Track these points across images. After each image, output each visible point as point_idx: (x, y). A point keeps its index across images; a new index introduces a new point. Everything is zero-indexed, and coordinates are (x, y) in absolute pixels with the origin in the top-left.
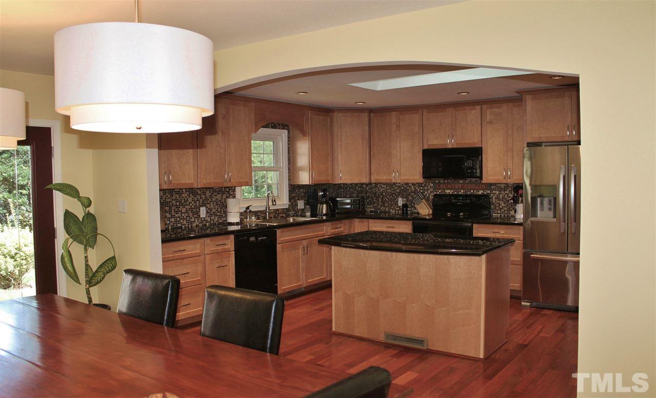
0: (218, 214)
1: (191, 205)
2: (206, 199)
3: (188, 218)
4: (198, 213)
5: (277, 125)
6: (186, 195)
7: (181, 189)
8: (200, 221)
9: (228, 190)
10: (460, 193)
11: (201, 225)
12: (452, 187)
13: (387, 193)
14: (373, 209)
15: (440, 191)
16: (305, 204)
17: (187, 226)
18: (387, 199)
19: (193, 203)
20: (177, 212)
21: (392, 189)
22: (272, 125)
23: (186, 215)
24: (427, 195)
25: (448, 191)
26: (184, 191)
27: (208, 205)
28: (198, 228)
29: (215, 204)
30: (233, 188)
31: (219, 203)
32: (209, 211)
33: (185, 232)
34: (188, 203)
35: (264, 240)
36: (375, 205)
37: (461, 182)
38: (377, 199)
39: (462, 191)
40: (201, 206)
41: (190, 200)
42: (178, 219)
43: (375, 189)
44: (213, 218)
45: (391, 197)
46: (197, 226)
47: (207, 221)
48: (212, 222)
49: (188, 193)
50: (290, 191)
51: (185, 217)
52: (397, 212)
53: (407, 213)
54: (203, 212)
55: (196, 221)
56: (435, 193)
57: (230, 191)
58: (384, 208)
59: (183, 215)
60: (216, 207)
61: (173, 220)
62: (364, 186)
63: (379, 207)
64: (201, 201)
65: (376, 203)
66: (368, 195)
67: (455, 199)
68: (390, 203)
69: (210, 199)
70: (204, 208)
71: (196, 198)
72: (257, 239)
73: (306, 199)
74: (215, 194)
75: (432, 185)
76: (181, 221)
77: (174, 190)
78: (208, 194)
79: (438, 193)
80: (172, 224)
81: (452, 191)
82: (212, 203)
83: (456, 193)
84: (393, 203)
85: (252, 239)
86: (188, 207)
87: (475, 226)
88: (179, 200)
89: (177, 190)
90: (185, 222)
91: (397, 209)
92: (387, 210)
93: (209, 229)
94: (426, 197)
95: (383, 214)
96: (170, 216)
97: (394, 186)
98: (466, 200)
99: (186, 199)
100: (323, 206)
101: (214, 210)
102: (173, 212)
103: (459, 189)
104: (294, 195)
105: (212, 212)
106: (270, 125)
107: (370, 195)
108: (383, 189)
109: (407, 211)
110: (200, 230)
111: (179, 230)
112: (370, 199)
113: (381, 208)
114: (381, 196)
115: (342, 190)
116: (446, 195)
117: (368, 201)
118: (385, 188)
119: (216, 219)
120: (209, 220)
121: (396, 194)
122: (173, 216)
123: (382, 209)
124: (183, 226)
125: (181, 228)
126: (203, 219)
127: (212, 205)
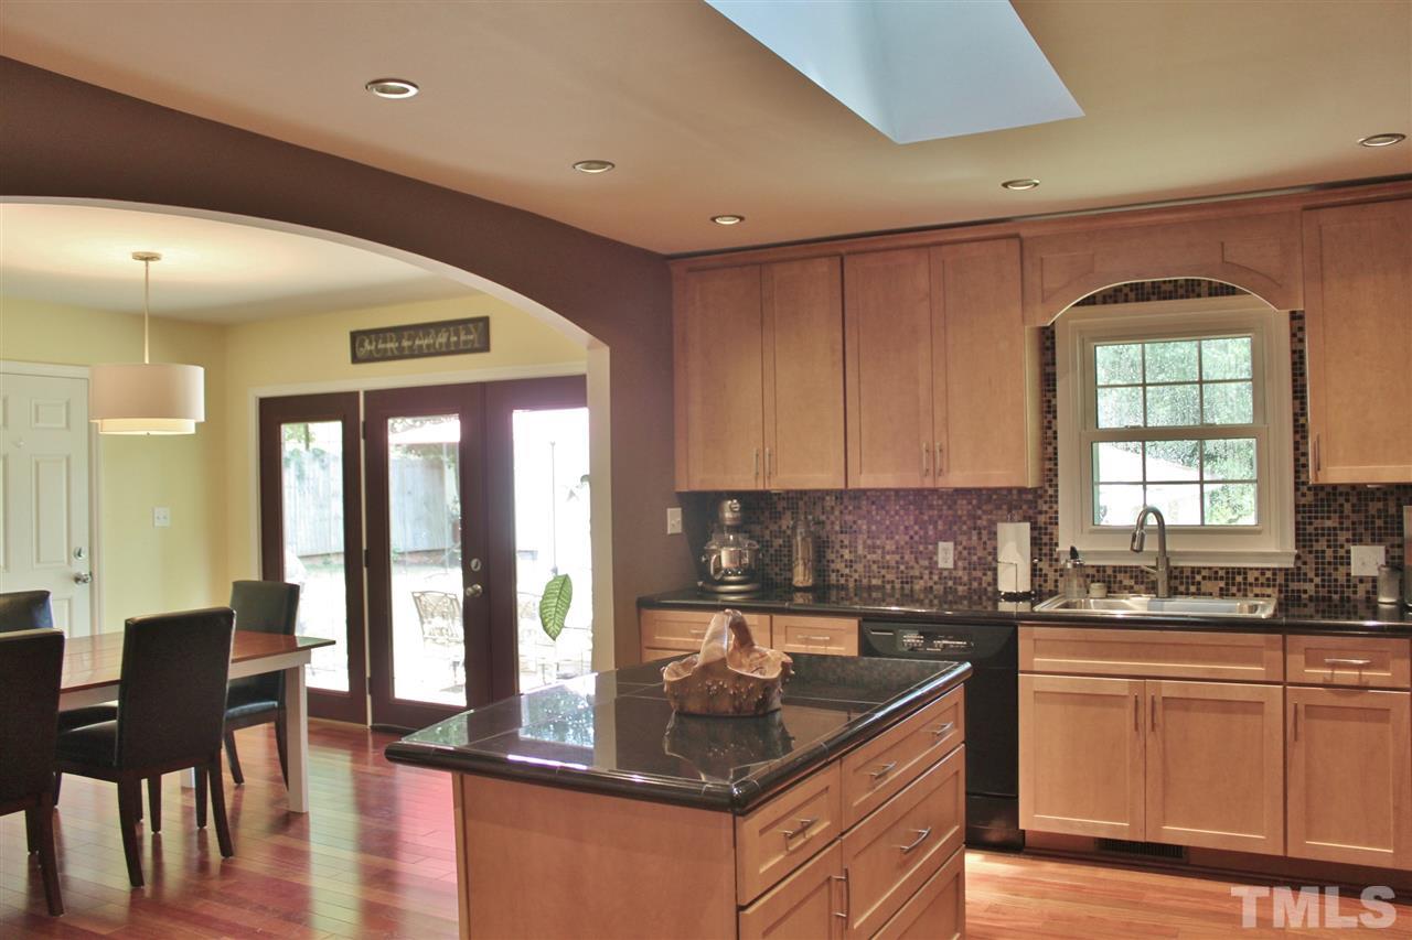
1: (911, 532)
2: (957, 519)
3: (903, 568)
4: (932, 556)
6: (899, 507)
8: (936, 578)
11: (940, 588)
16: (1393, 562)
17: (897, 585)
19: (916, 528)
20: (872, 549)
23: (898, 557)
26: (893, 497)
27: (964, 537)
28: (932, 597)
29: (984, 536)
30: (1051, 493)
32: (965, 553)
34: (902, 528)
40: (940, 539)
41: (908, 520)
42: (875, 567)
44: (977, 573)
46: (928, 589)
47: (957, 581)
49: (903, 503)
50: (1300, 509)
51: (893, 563)
54: (946, 554)
55: (926, 577)
57: (1040, 501)
59: (888, 557)
61: (860, 567)
64: (941, 524)
69: (970, 522)
70: (950, 545)
71: (925, 517)
73: (1400, 540)
74: (985, 507)
76: (883, 571)
80: (856, 576)
82: (974, 533)
86: (902, 538)
88: (878, 518)
89: (873, 493)
90: (892, 577)
93: (966, 602)
96: (851, 556)
99: (897, 518)
101: (980, 553)
102: (860, 547)
104: (1329, 523)
105: (975, 558)
110: (937, 603)
111: (876, 594)
120: (965, 579)
122: (859, 558)
124: (888, 587)
125: (881, 588)
126: (945, 573)
127: (975, 538)
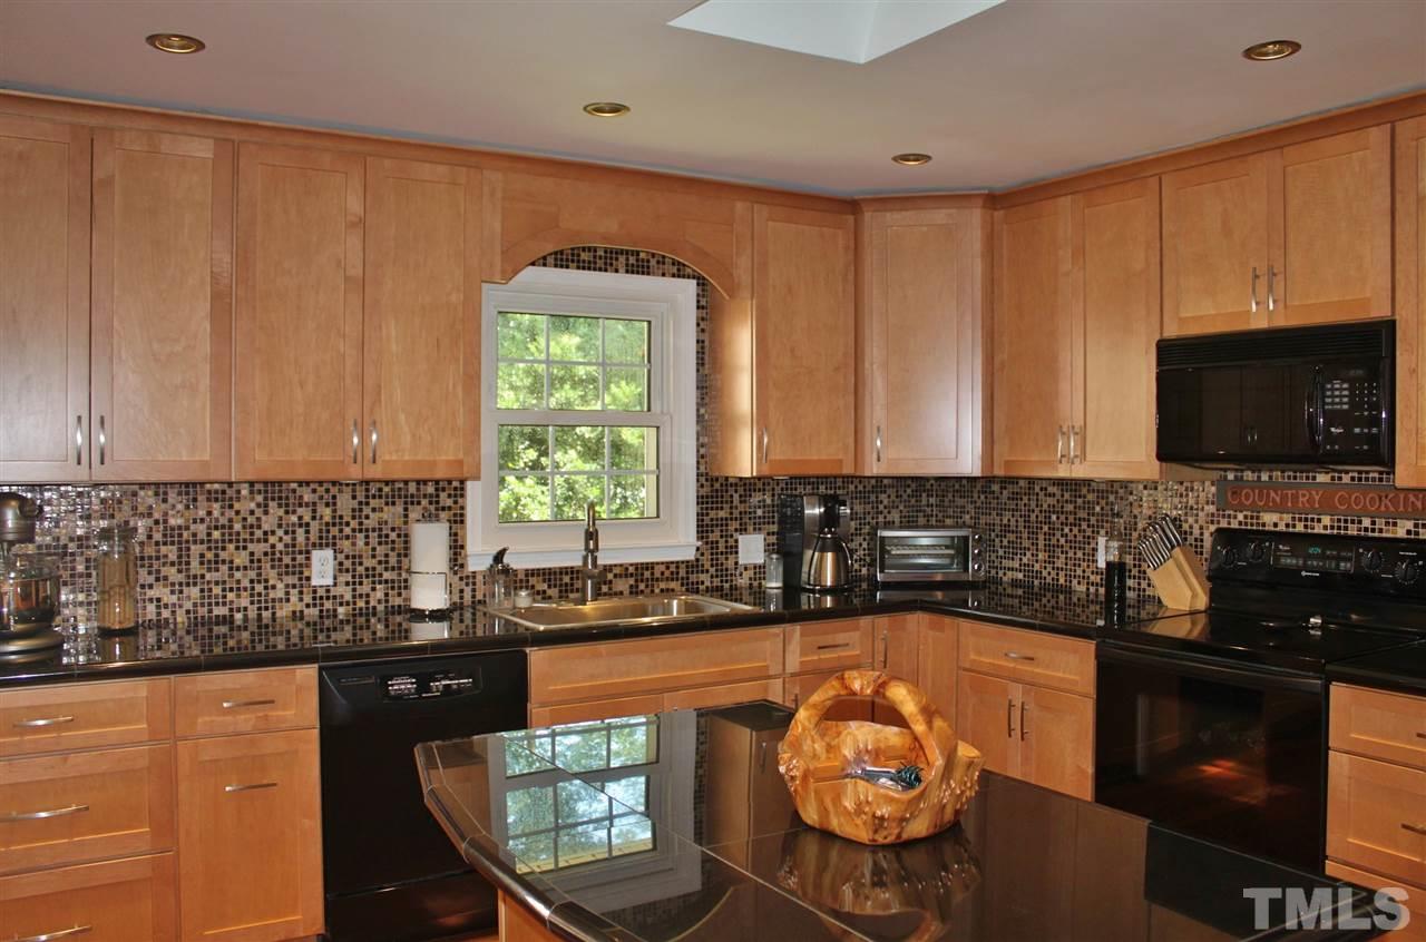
0: (387, 575)
1: (272, 540)
2: (338, 521)
3: (259, 588)
4: (300, 571)
5: (653, 262)
6: (253, 506)
7: (230, 484)
8: (308, 599)
9: (430, 489)
10: (1318, 530)
11: (314, 612)
12: (1284, 498)
13: (1063, 517)
14: (1020, 576)
15: (1240, 517)
16: (769, 549)
17: (252, 614)
18: (1062, 541)
19: (280, 533)
20: (211, 566)
21: (1080, 501)
22: (632, 260)
23: (252, 574)
24: (1196, 532)
25: (1269, 519)
26: (245, 492)
27: (347, 543)
28: (300, 625)
29: (374, 540)
30: (455, 484)
31: (393, 536)
32: (348, 564)
33: (245, 635)
34: (259, 533)
35: (460, 689)
36: (1025, 560)
37: (1322, 478)
38: (1033, 534)
39: (1326, 520)
40: (314, 545)
41: (268, 523)
42: (217, 590)
43: (1025, 499)
44: (366, 588)
45: (1075, 530)
46: (297, 616)
47: (338, 601)
48: (360, 603)
49: (260, 498)
50: (701, 500)
51: (246, 583)
52: (1092, 589)
53: (1122, 598)
54: (322, 569)
55: (294, 599)
56: (1224, 524)
57: (443, 495)
58: (1053, 573)
59: (238, 575)
60: (381, 550)
61: (194, 592)
62: (996, 487)
63: (1037, 567)
64: (314, 526)
65: (1029, 554)
66: (1005, 521)
67: (1293, 554)
68: (1071, 554)
69: (354, 524)
70: (329, 553)
71: (294, 519)
72: (423, 686)
73: (775, 528)
74: (373, 503)
75: (1213, 489)
76: (231, 596)
77: (202, 484)
78: (345, 503)
79: (1234, 525)
80: (189, 606)
81: (1287, 518)
82: (361, 536)
83: (1300, 528)
84: (1080, 554)
85: (403, 685)
86: (259, 549)
87: (1338, 692)
88: (223, 521)
89: (216, 486)
90: (245, 602)
91: (1092, 578)
92: (1062, 581)
93: (348, 629)
94: (1191, 539)
95: (1049, 595)
96: (181, 577)
97: (1084, 491)
98: (1339, 559)
99: (251, 520)
100: (821, 560)
101: (369, 563)
102: (195, 564)
103: (1314, 511)
104: (722, 514)
105: (360, 569)
106: (622, 259)
107: (1013, 523)
108: (1051, 501)
109: (1122, 587)
110: (308, 632)
111: (223, 629)
112: (1012, 537)
113: (1045, 573)
114: (1046, 528)
115: (932, 500)
116: (1263, 535)
117: (1005, 543)
118: (1058, 496)
119: (380, 594)
120: (348, 597)
121: (1093, 520)
122: (193, 580)
123: (1048, 575)
124: (239, 616)
125: (227, 620)
126: (321, 592)
127: (360, 543)
